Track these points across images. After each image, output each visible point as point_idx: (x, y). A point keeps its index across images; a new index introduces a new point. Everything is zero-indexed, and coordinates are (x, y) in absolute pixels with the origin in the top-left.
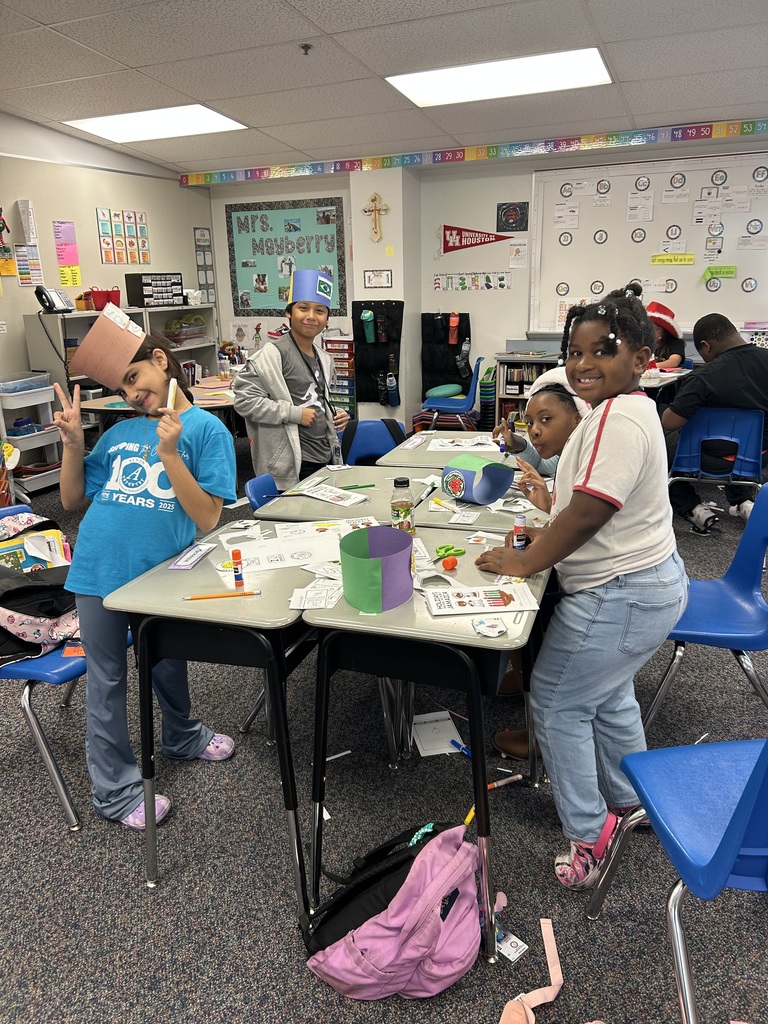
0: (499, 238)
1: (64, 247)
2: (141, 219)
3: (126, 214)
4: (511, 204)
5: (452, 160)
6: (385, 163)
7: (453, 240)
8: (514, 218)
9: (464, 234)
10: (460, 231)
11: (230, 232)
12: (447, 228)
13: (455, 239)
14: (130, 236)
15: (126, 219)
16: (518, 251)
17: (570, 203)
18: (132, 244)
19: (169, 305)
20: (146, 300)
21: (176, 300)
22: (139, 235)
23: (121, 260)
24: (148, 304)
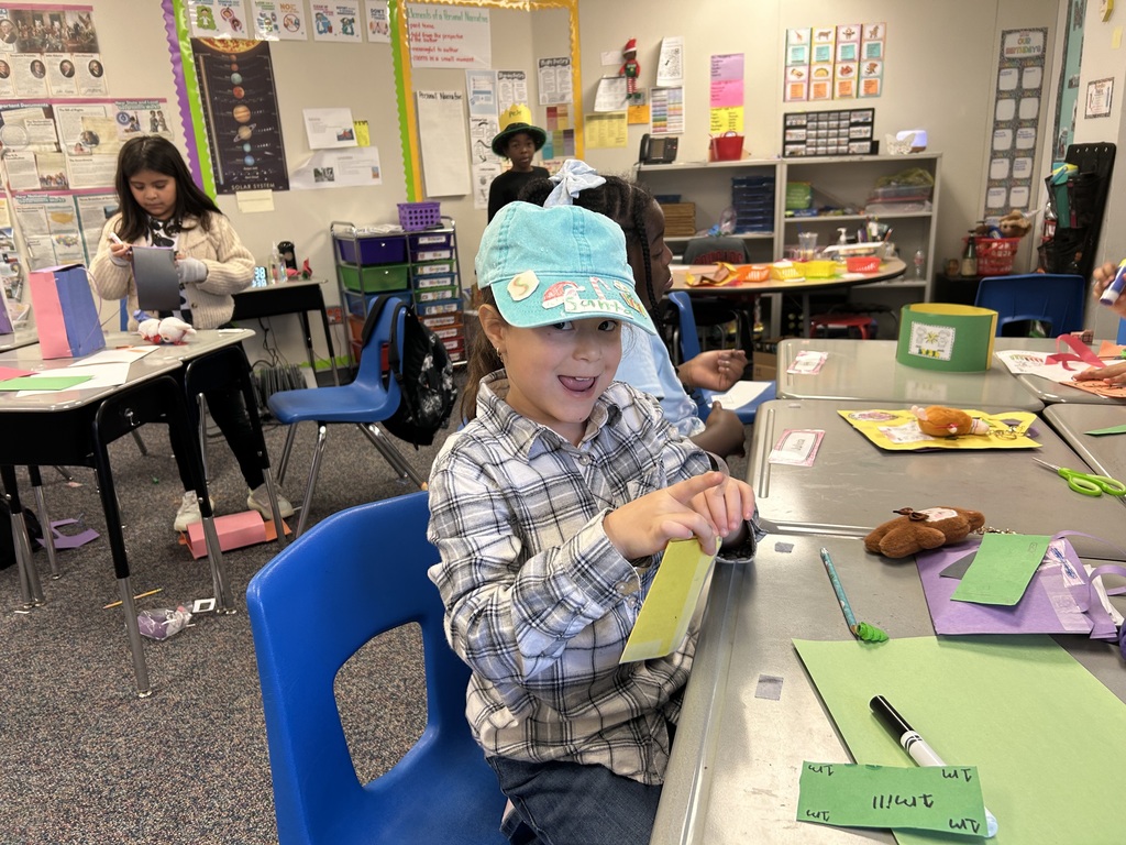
1: (722, 85)
2: (874, 32)
3: (842, 31)
14: (844, 60)
15: (842, 37)
18: (847, 71)
19: (837, 154)
20: (790, 148)
21: (855, 147)
22: (864, 56)
23: (819, 95)
24: (793, 154)
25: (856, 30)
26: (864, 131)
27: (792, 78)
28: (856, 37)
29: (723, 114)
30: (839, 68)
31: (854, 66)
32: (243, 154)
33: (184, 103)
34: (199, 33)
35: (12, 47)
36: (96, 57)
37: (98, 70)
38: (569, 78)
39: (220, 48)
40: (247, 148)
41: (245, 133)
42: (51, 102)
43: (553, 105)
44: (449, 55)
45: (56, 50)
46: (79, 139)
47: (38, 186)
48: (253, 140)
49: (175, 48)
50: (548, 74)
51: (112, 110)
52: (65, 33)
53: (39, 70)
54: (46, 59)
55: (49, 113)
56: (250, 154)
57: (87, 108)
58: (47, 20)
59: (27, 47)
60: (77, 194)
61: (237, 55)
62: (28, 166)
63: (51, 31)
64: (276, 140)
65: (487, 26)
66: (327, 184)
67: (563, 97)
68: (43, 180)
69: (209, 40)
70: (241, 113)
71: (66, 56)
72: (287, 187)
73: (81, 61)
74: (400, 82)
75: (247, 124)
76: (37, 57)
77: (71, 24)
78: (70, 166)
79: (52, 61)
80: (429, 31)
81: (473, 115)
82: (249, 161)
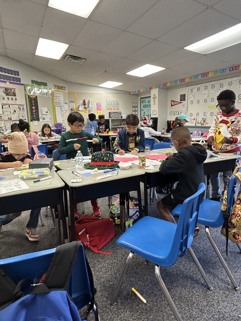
0: (181, 103)
1: (98, 107)
4: (183, 95)
5: (165, 86)
6: (156, 88)
7: (173, 104)
8: (183, 98)
9: (175, 102)
10: (174, 101)
11: (140, 103)
12: (172, 101)
16: (184, 106)
17: (193, 94)
18: (115, 106)
19: (117, 118)
20: (111, 117)
21: (119, 117)
23: (112, 110)
24: (111, 118)
26: (120, 115)
27: (108, 107)
28: (116, 102)
29: (99, 112)
30: (114, 106)
31: (116, 106)
32: (34, 115)
33: (27, 106)
34: (29, 94)
35: (5, 94)
36: (16, 97)
37: (16, 100)
38: (75, 104)
39: (31, 96)
40: (34, 114)
41: (34, 111)
42: (9, 104)
43: (72, 108)
44: (59, 100)
45: (10, 95)
46: (13, 111)
47: (8, 119)
48: (35, 112)
49: (26, 96)
50: (71, 104)
51: (17, 106)
52: (12, 93)
53: (8, 99)
54: (9, 97)
55: (9, 106)
56: (35, 115)
57: (14, 106)
58: (10, 90)
59: (7, 95)
60: (13, 121)
61: (34, 98)
62: (6, 116)
63: (10, 92)
64: (38, 112)
65: (63, 95)
66: (44, 120)
67: (74, 107)
68: (8, 118)
69: (30, 95)
70: (34, 108)
71: (12, 97)
72: (39, 121)
73: (14, 98)
74: (53, 104)
75: (34, 109)
76: (8, 96)
77: (13, 91)
78: (12, 116)
79: (10, 97)
80: (56, 96)
81: (62, 110)
82: (35, 116)
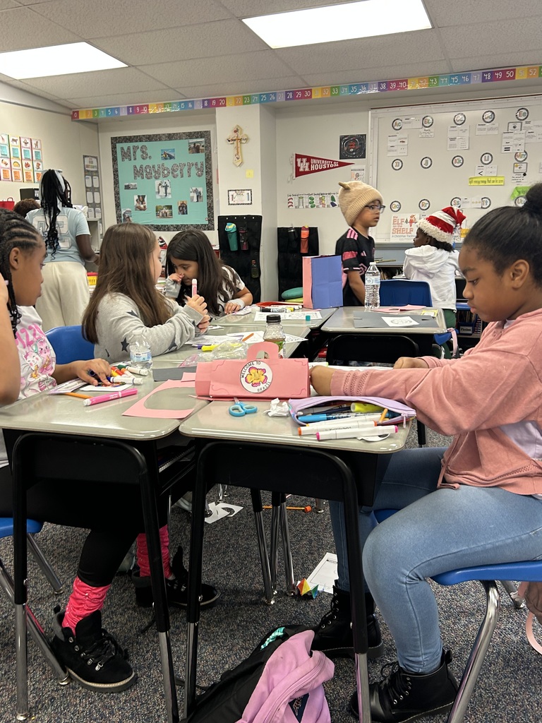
2: (36, 145)
3: (23, 140)
4: (352, 136)
5: (301, 98)
6: (246, 100)
11: (115, 160)
13: (305, 166)
14: (26, 159)
15: (23, 144)
16: (357, 175)
17: (400, 135)
18: (27, 165)
22: (34, 158)
23: (17, 178)
25: (28, 141)
27: (2, 165)
28: (29, 145)
30: (24, 162)
31: (30, 163)
